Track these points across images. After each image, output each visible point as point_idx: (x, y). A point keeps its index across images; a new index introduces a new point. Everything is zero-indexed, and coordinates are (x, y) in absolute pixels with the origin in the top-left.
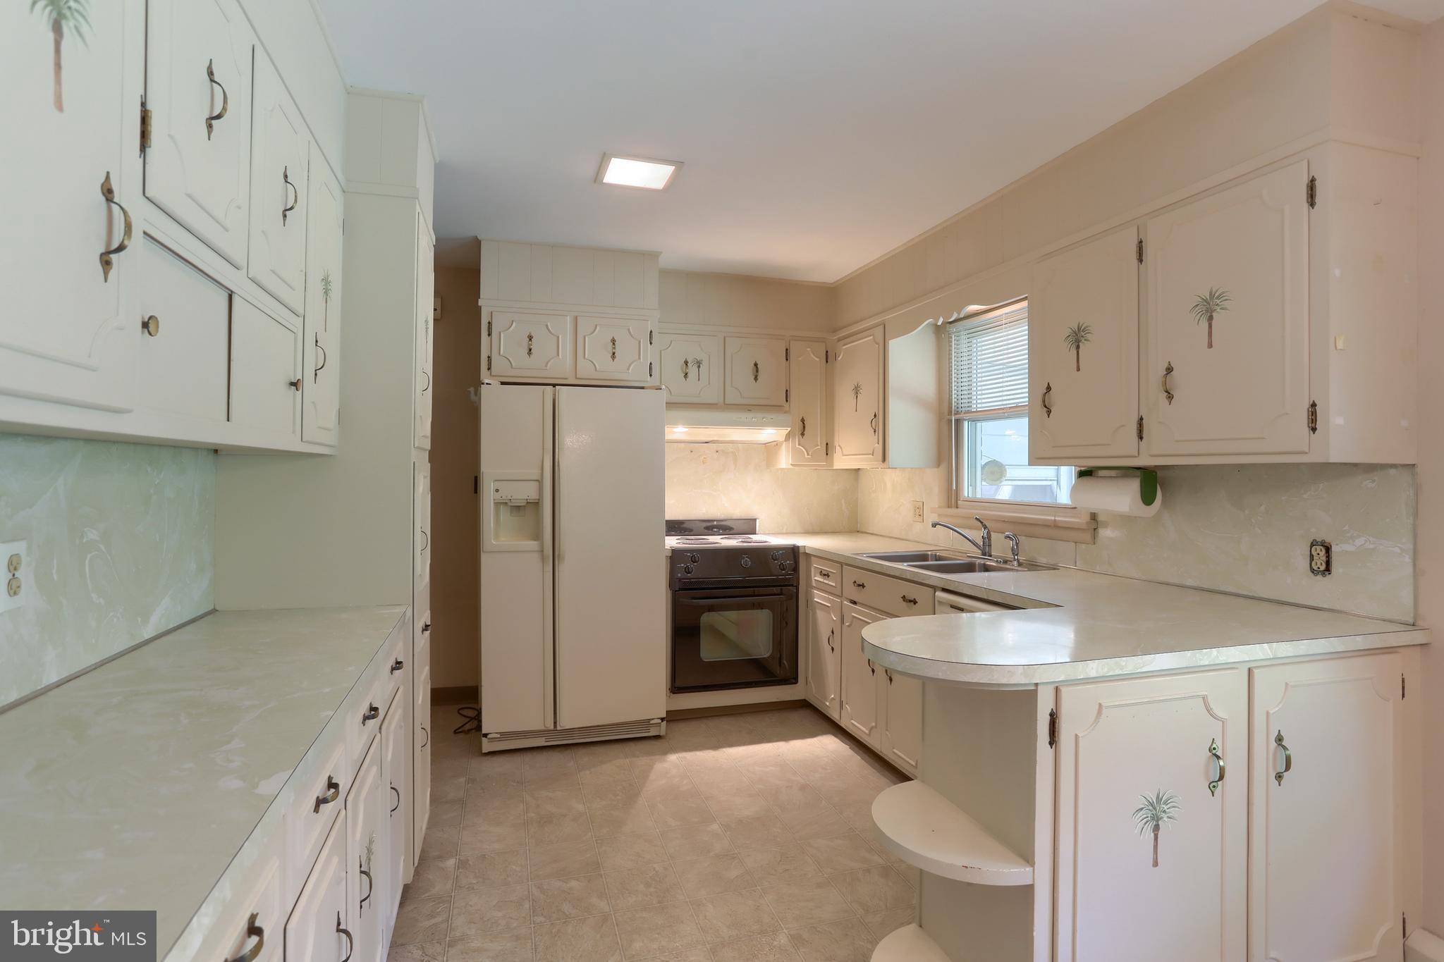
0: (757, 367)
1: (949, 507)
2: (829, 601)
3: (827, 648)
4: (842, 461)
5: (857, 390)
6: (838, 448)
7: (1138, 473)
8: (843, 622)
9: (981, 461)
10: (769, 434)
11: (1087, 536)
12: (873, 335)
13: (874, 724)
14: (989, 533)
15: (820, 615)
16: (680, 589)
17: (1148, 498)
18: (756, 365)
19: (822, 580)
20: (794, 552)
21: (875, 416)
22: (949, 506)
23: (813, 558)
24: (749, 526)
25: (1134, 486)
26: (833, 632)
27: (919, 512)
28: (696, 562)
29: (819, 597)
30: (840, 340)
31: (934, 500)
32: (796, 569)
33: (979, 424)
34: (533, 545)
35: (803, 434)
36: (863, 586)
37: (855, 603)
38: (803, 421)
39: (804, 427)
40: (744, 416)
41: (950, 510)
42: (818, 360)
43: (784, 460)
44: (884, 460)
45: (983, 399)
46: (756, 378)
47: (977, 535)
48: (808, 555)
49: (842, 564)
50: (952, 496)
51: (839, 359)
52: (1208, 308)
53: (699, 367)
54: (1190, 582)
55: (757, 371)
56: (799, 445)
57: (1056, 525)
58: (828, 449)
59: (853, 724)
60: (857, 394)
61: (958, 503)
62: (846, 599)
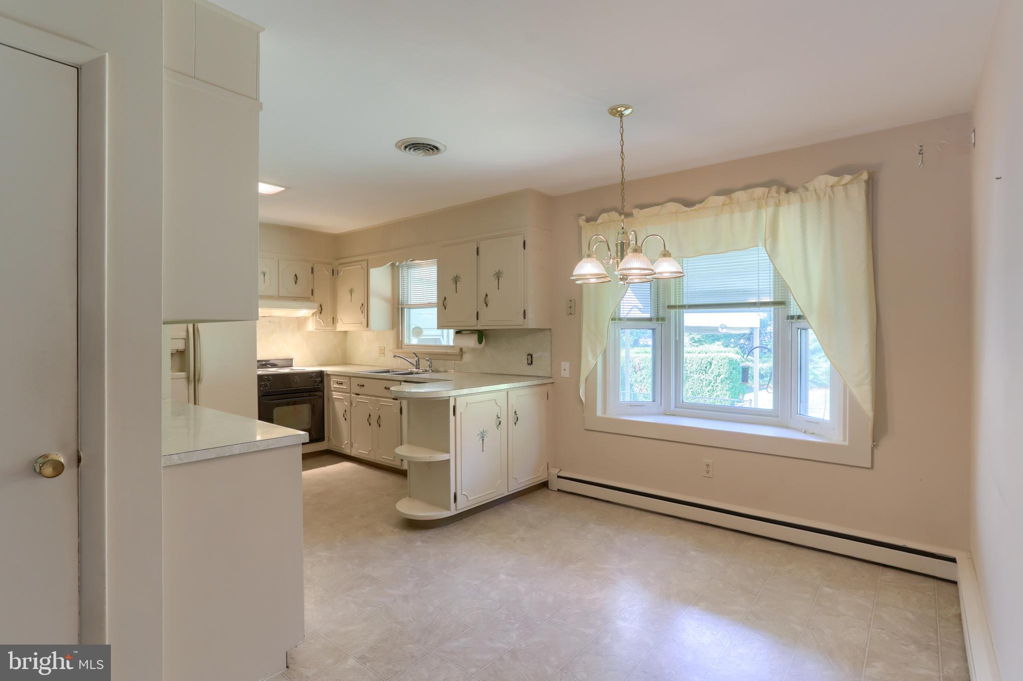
0: (297, 277)
2: (343, 396)
3: (342, 419)
4: (340, 327)
5: (351, 291)
6: (339, 320)
7: (477, 332)
8: (351, 405)
9: (412, 327)
10: (304, 312)
11: (459, 358)
12: (361, 265)
13: (371, 448)
14: (418, 359)
15: (337, 404)
16: (262, 396)
17: (480, 342)
18: (296, 275)
19: (338, 386)
20: (321, 374)
21: (362, 305)
22: (398, 348)
23: (331, 376)
24: (289, 362)
25: (475, 337)
26: (345, 411)
27: (382, 351)
28: (270, 381)
29: (335, 395)
30: (341, 264)
31: (390, 344)
32: (322, 381)
33: (411, 310)
34: (183, 374)
35: (321, 313)
36: (363, 386)
37: (358, 395)
38: (321, 306)
39: (322, 309)
40: (293, 303)
41: (398, 350)
42: (328, 274)
43: (311, 326)
44: (367, 326)
45: (413, 300)
46: (296, 282)
47: (414, 361)
48: (328, 375)
49: (350, 377)
50: (399, 343)
51: (341, 274)
52: (498, 275)
53: (264, 275)
54: (494, 372)
55: (297, 279)
56: (319, 318)
57: (447, 354)
58: (334, 321)
59: (359, 452)
60: (351, 293)
61: (403, 346)
62: (353, 393)
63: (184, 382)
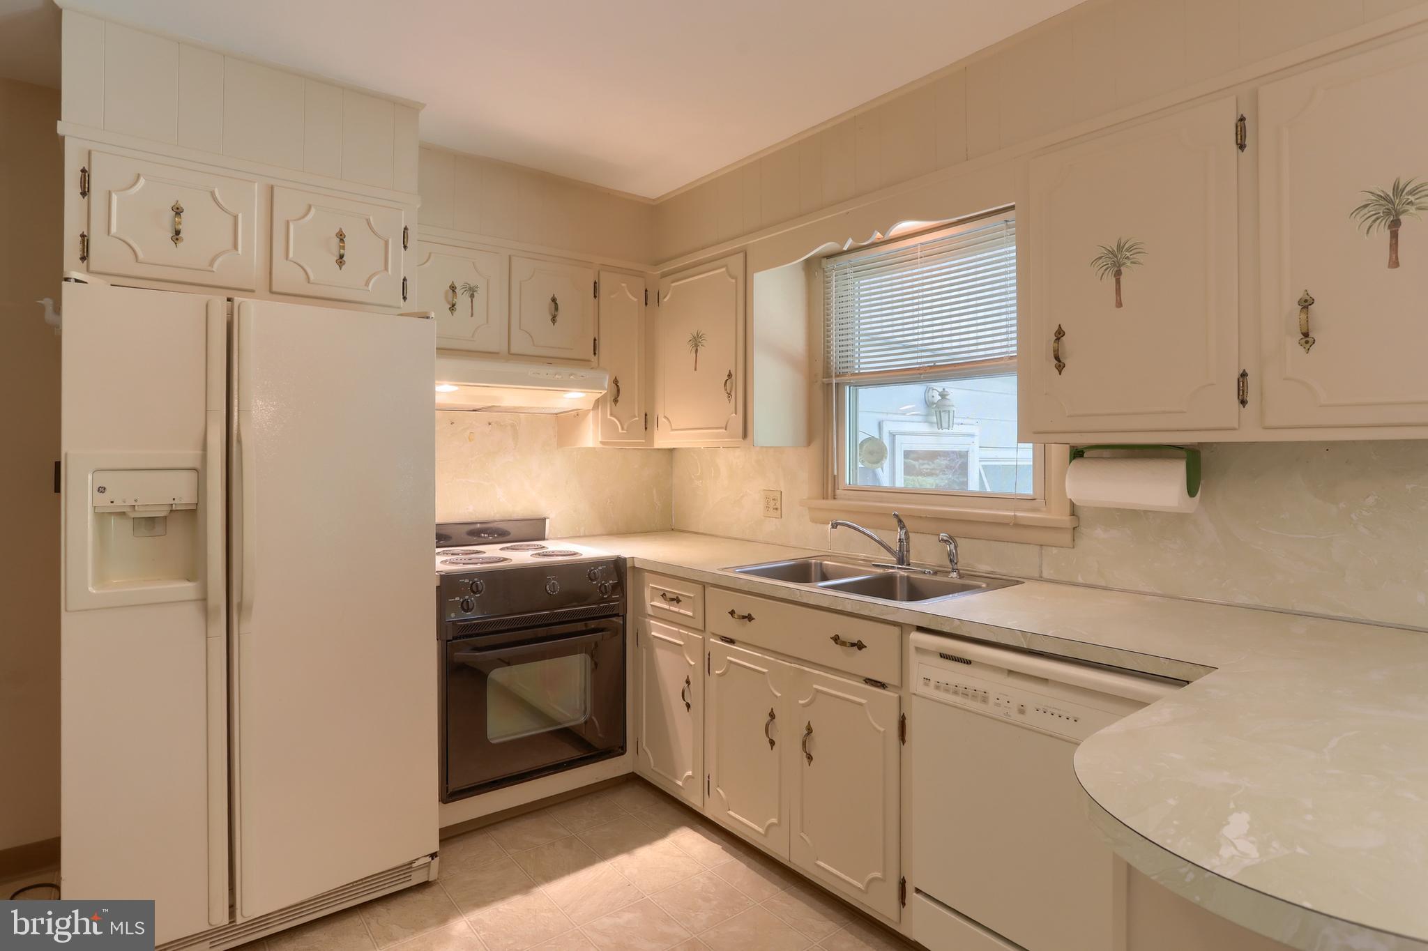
0: (556, 304)
1: (823, 498)
2: (680, 636)
3: (677, 704)
4: (663, 440)
5: (696, 342)
6: (662, 420)
7: (1183, 453)
8: (708, 667)
9: (861, 437)
10: (574, 398)
11: (1067, 538)
12: (726, 266)
13: (774, 820)
14: (906, 534)
15: (662, 656)
16: (455, 638)
17: (1192, 490)
18: (554, 300)
19: (667, 607)
20: (618, 567)
21: (730, 375)
22: (825, 497)
23: (649, 575)
24: (534, 530)
25: (1177, 471)
26: (688, 682)
27: (774, 504)
28: (479, 592)
29: (657, 630)
30: (664, 275)
31: (803, 485)
32: (620, 586)
33: (861, 391)
34: (187, 589)
35: (616, 401)
36: (749, 618)
37: (732, 641)
38: (616, 382)
39: (618, 391)
40: (544, 371)
41: (825, 502)
42: (635, 300)
43: (590, 436)
44: (745, 435)
46: (554, 319)
47: (893, 537)
48: (637, 571)
49: (704, 585)
50: (828, 483)
51: (666, 300)
52: (1391, 210)
53: (472, 296)
54: (1242, 599)
55: (556, 309)
56: (611, 415)
57: (1017, 524)
58: (648, 422)
59: (729, 815)
60: (696, 346)
61: (838, 492)
62: (714, 635)
63: (191, 613)
